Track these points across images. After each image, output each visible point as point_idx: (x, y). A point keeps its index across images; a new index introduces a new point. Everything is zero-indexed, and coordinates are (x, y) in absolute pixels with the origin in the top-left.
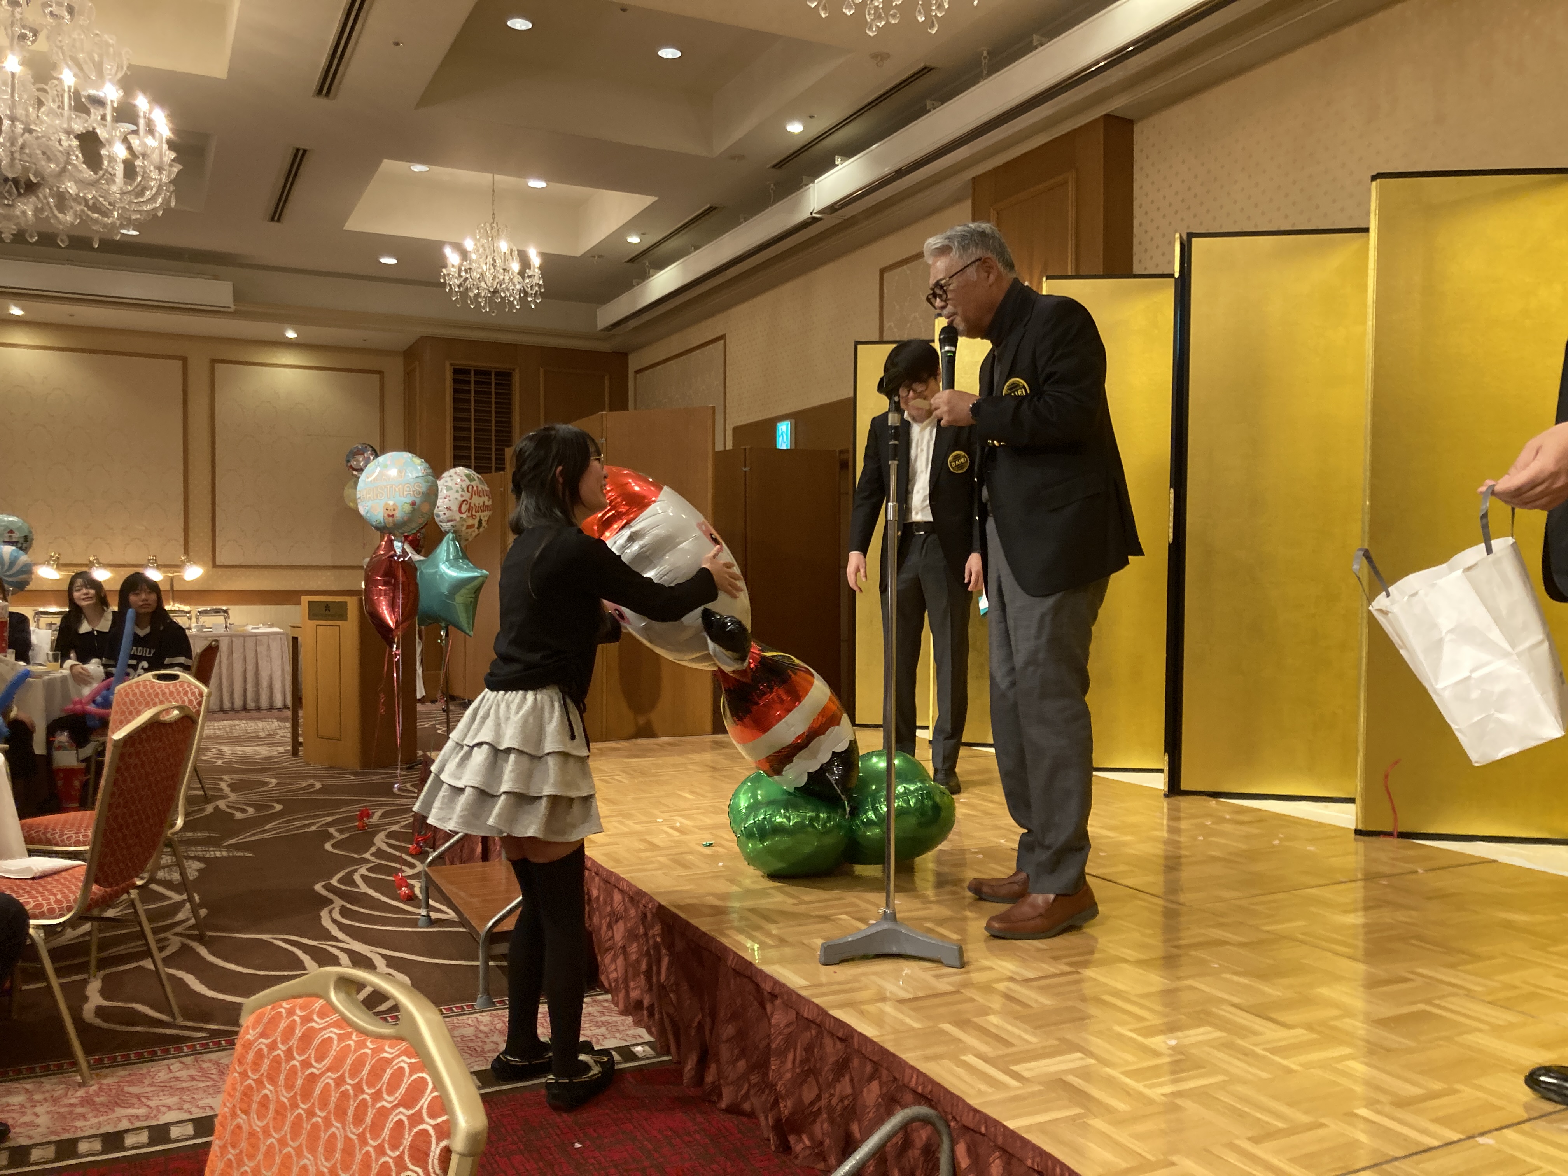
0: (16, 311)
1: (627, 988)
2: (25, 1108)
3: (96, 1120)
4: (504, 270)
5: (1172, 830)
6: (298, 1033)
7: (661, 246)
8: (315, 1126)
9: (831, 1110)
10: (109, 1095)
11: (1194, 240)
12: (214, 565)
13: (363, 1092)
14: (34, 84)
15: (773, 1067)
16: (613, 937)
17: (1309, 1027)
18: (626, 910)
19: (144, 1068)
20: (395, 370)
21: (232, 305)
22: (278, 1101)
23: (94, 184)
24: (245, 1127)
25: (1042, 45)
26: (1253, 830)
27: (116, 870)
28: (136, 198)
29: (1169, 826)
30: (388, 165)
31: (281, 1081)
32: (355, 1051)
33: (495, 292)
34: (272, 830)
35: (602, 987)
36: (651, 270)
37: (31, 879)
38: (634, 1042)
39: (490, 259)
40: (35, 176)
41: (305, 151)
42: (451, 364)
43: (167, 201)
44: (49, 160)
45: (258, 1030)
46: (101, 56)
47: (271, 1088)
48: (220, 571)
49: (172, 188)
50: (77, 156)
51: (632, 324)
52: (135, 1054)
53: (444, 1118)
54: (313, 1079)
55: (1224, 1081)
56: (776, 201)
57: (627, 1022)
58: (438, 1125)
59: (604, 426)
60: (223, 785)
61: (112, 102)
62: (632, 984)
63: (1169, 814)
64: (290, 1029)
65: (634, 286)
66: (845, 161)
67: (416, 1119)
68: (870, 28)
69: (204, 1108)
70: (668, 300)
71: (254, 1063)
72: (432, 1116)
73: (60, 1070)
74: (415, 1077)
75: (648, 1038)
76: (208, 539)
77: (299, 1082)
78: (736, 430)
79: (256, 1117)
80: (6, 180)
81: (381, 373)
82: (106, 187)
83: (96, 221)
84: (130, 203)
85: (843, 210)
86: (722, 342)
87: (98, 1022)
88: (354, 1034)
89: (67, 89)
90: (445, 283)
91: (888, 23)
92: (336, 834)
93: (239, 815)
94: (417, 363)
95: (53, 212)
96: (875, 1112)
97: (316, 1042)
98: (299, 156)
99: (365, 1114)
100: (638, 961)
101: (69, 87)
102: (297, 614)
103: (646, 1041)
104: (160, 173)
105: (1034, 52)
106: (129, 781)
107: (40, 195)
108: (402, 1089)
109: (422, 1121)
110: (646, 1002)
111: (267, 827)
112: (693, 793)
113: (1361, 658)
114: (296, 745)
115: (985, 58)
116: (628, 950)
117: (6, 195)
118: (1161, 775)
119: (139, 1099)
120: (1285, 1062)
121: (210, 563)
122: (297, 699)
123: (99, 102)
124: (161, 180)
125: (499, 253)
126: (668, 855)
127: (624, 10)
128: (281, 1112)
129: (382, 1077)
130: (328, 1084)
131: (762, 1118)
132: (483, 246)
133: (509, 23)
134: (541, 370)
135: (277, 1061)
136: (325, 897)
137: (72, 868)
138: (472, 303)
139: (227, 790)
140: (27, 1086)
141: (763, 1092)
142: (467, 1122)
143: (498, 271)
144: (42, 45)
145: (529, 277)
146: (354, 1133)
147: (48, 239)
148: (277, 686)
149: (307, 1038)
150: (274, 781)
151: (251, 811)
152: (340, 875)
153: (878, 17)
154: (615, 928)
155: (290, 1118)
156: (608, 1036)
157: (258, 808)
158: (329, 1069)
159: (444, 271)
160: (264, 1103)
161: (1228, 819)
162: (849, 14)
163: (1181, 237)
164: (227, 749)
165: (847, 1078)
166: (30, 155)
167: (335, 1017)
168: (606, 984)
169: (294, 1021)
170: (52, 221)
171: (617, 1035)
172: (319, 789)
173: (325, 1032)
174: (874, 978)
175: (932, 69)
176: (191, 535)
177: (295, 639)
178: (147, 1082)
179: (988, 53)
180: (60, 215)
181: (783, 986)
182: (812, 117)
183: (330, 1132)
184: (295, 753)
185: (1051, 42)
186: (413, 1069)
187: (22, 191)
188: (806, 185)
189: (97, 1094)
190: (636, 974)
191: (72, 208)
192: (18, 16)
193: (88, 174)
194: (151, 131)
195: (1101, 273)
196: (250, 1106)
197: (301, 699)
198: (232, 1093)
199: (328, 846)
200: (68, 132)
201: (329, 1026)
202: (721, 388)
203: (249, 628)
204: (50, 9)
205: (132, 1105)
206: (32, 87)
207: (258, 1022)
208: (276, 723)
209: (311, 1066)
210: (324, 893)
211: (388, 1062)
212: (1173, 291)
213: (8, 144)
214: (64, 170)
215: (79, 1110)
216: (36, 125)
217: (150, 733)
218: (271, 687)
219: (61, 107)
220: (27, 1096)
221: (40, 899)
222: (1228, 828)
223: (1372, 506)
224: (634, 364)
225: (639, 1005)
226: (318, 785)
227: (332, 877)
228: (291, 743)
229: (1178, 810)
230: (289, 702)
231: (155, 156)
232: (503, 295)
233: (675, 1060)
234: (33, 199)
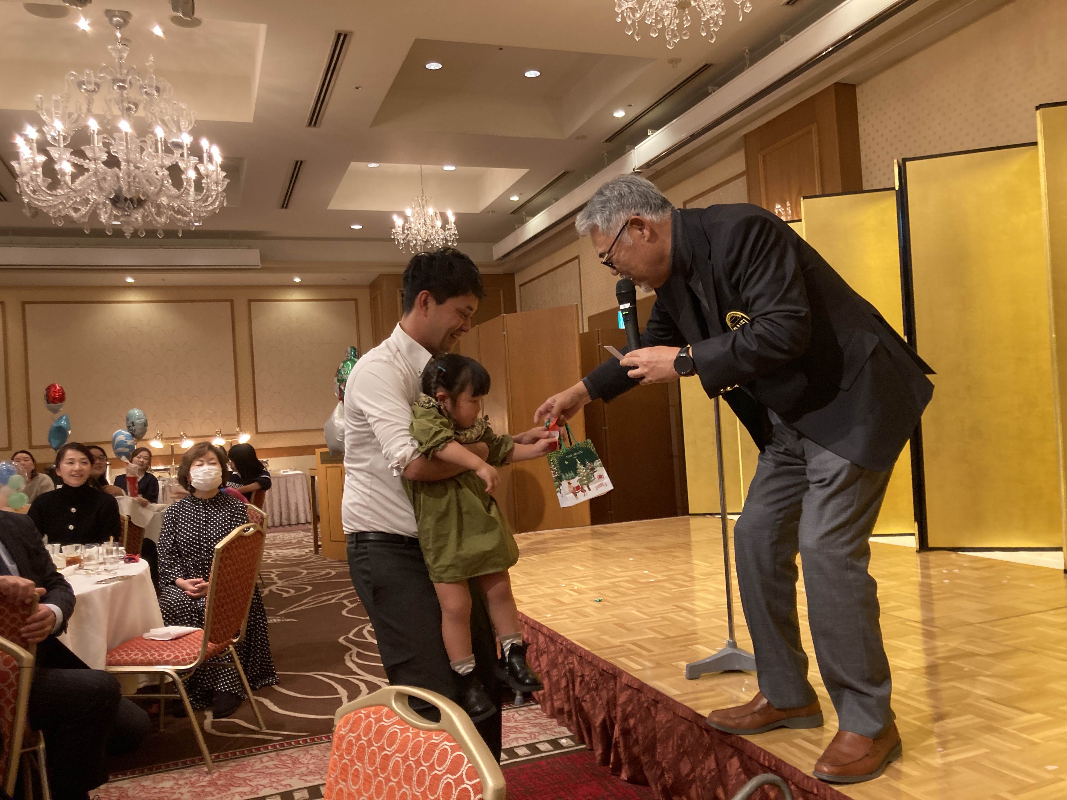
0: (130, 280)
1: (552, 700)
2: (174, 789)
3: (220, 796)
4: (432, 226)
5: (924, 576)
6: (374, 729)
7: (533, 201)
8: (391, 788)
9: (702, 779)
10: (226, 779)
11: (908, 163)
12: (257, 433)
13: (422, 765)
14: (138, 138)
15: (659, 751)
16: (539, 666)
17: (1044, 711)
18: (548, 647)
19: (245, 761)
20: (364, 298)
21: (259, 264)
22: (365, 772)
23: (179, 197)
24: (345, 790)
25: (787, 41)
26: (986, 574)
27: (222, 632)
28: (203, 203)
29: (922, 573)
30: (354, 165)
31: (366, 761)
32: (413, 739)
33: (427, 241)
34: (307, 604)
35: (534, 699)
36: (527, 218)
37: (171, 640)
38: (560, 736)
39: (422, 221)
40: (143, 195)
41: (301, 162)
43: (221, 203)
44: (151, 184)
45: (347, 728)
46: (178, 117)
47: (360, 764)
48: (260, 436)
49: (224, 195)
50: (168, 182)
51: (516, 254)
52: (240, 752)
53: (478, 780)
54: (387, 758)
55: (987, 753)
56: (608, 164)
57: (553, 723)
58: (474, 785)
59: (505, 323)
60: (273, 576)
61: (187, 145)
62: (555, 697)
63: (921, 565)
64: (369, 726)
65: (516, 229)
66: (655, 132)
67: (459, 781)
68: (669, 44)
69: (285, 786)
70: (538, 237)
71: (347, 749)
72: (470, 779)
73: (193, 764)
74: (455, 754)
75: (569, 733)
76: (252, 416)
77: (378, 760)
78: (590, 318)
79: (351, 783)
80: (126, 199)
81: (355, 300)
82: (185, 198)
83: (180, 220)
84: (200, 206)
85: (655, 166)
86: (577, 260)
87: (214, 732)
88: (411, 728)
89: (159, 140)
90: (394, 239)
91: (681, 39)
92: (348, 604)
93: (285, 595)
94: (378, 292)
95: (153, 217)
96: (736, 780)
97: (387, 735)
98: (298, 165)
99: (425, 779)
100: (558, 681)
101: (161, 138)
102: (313, 460)
103: (567, 735)
104: (217, 186)
105: (782, 46)
106: (226, 575)
107: (146, 207)
108: (448, 763)
109: (463, 783)
110: (566, 709)
111: (304, 602)
112: (582, 566)
113: (1058, 446)
114: (317, 547)
115: (747, 54)
116: (551, 673)
117: (127, 209)
118: (913, 538)
119: (245, 781)
120: (1031, 738)
121: (255, 432)
122: (316, 518)
123: (179, 146)
124: (218, 190)
125: (428, 215)
126: (571, 609)
127: (501, 49)
128: (368, 779)
129: (433, 755)
130: (397, 761)
131: (653, 786)
132: (417, 212)
133: (427, 66)
135: (362, 747)
136: (346, 646)
137: (194, 632)
138: (412, 250)
139: (276, 578)
140: (174, 775)
141: (653, 767)
142: (493, 783)
143: (428, 228)
144: (141, 113)
145: (448, 229)
146: (418, 792)
147: (152, 233)
148: (301, 508)
149: (380, 732)
150: (305, 572)
151: (292, 591)
152: (354, 631)
153: (675, 36)
154: (541, 659)
155: (375, 783)
156: (541, 732)
157: (297, 589)
158: (397, 751)
159: (394, 231)
160: (356, 774)
161: (966, 567)
162: (655, 36)
163: (898, 162)
164: (273, 552)
165: (713, 757)
166: (139, 183)
167: (397, 718)
168: (536, 698)
169: (371, 721)
170: (154, 223)
171: (548, 732)
172: (335, 575)
173: (391, 727)
174: (725, 687)
175: (711, 65)
176: (241, 414)
177: (313, 478)
178: (248, 770)
179: (749, 50)
180: (158, 218)
181: (662, 695)
182: (630, 106)
183: (401, 792)
184: (316, 552)
185: (794, 38)
186: (454, 749)
187: (136, 206)
188: (629, 151)
189: (219, 778)
190: (558, 690)
191: (165, 213)
192: (125, 95)
193: (174, 191)
194: (211, 159)
195: (841, 192)
196: (347, 776)
197: (318, 517)
198: (334, 768)
199: (344, 613)
200: (162, 167)
201: (394, 724)
202: (579, 291)
203: (282, 472)
204: (145, 90)
205: (240, 785)
206: (137, 140)
207: (347, 723)
208: (302, 534)
209: (385, 750)
210: (345, 643)
211: (436, 745)
212: (895, 198)
213: (126, 177)
214: (160, 190)
215: (208, 789)
216: (140, 163)
217: (237, 544)
218: (297, 510)
219: (157, 151)
220: (175, 781)
221: (177, 652)
222: (967, 572)
223: (1057, 338)
224: (518, 280)
225: (561, 711)
226: (333, 573)
227: (350, 632)
228: (313, 546)
229: (928, 562)
230: (310, 518)
231: (214, 176)
232: (432, 243)
233: (589, 748)
234: (141, 210)
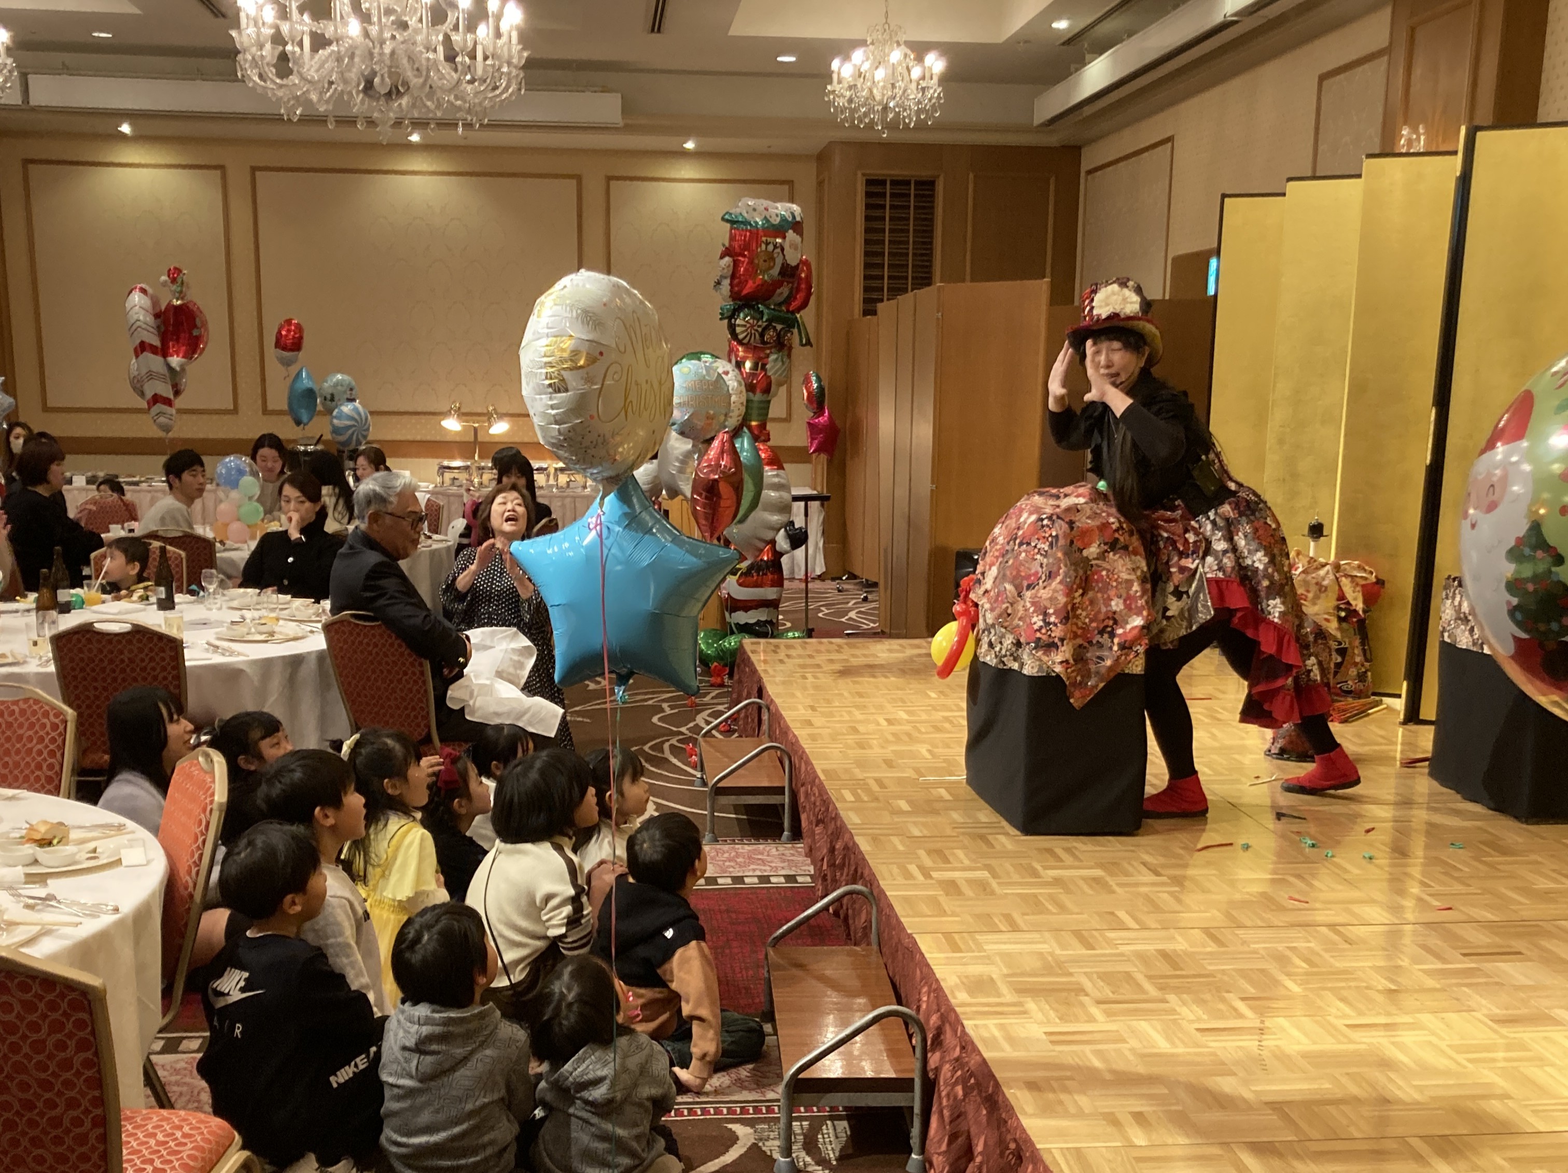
0: (414, 138)
7: (1095, 30)
11: (1480, 134)
20: (805, 178)
21: (621, 120)
33: (886, 108)
38: (801, 873)
42: (864, 175)
43: (517, 90)
59: (942, 300)
61: (464, 10)
65: (1071, 74)
78: (1176, 259)
81: (789, 182)
86: (1170, 144)
89: (424, 6)
90: (829, 103)
92: (667, 709)
94: (826, 174)
101: (426, 4)
104: (509, 67)
124: (510, 72)
134: (971, 176)
159: (830, 88)
180: (429, 104)
199: (655, 720)
224: (1085, 162)
232: (896, 110)
